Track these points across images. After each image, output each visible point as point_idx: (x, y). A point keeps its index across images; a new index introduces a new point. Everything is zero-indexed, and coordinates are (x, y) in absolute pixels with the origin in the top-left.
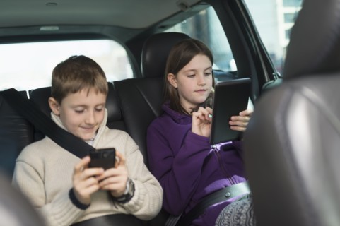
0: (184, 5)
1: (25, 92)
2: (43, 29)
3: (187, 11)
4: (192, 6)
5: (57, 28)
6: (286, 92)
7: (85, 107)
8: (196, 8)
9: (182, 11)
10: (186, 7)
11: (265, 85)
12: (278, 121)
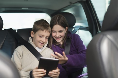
0: (71, 3)
1: (15, 30)
2: (23, 8)
3: (72, 5)
4: (74, 3)
5: (27, 9)
6: (101, 36)
7: (43, 36)
8: (75, 4)
9: (70, 5)
10: (72, 4)
11: (98, 32)
12: (97, 45)
